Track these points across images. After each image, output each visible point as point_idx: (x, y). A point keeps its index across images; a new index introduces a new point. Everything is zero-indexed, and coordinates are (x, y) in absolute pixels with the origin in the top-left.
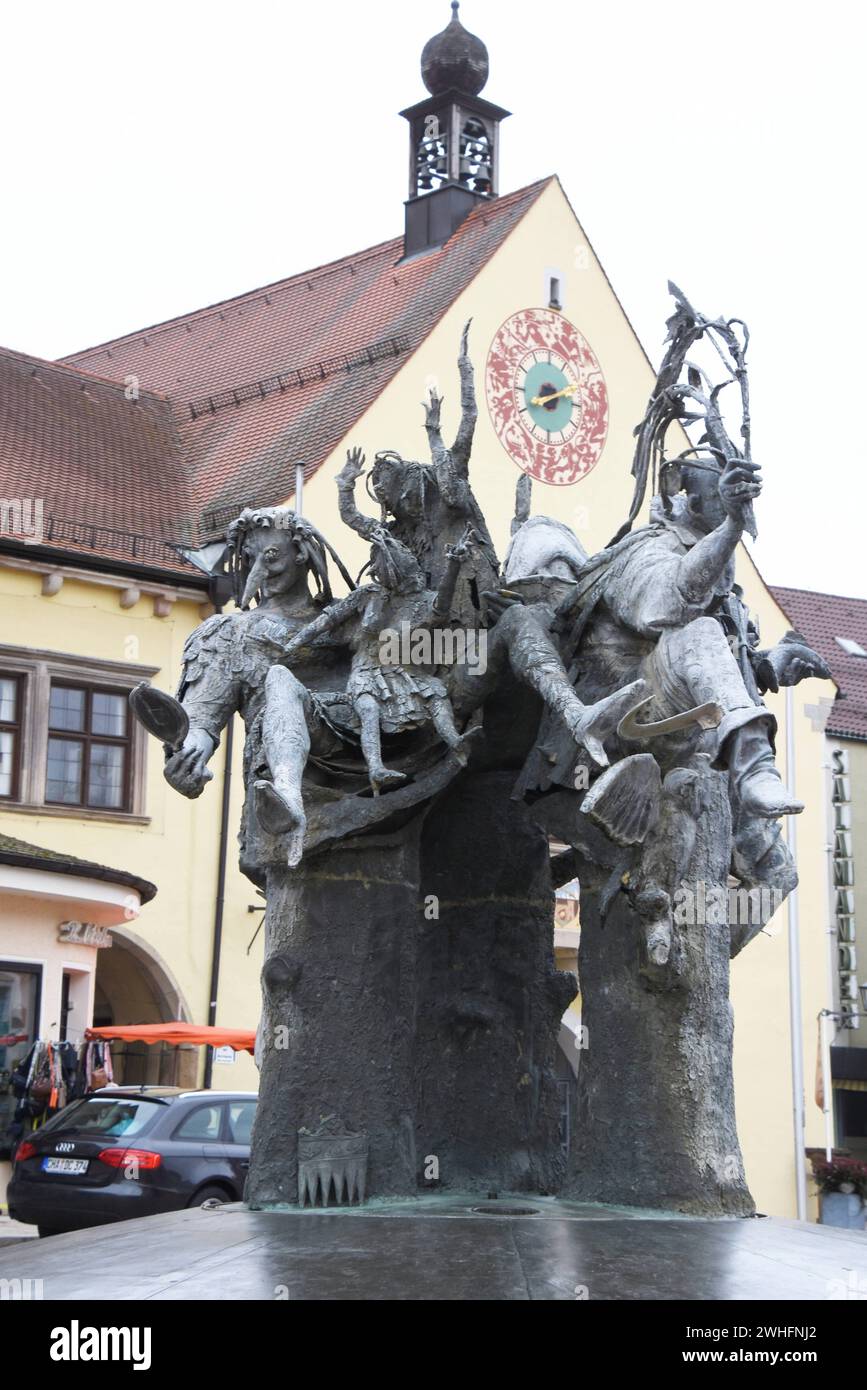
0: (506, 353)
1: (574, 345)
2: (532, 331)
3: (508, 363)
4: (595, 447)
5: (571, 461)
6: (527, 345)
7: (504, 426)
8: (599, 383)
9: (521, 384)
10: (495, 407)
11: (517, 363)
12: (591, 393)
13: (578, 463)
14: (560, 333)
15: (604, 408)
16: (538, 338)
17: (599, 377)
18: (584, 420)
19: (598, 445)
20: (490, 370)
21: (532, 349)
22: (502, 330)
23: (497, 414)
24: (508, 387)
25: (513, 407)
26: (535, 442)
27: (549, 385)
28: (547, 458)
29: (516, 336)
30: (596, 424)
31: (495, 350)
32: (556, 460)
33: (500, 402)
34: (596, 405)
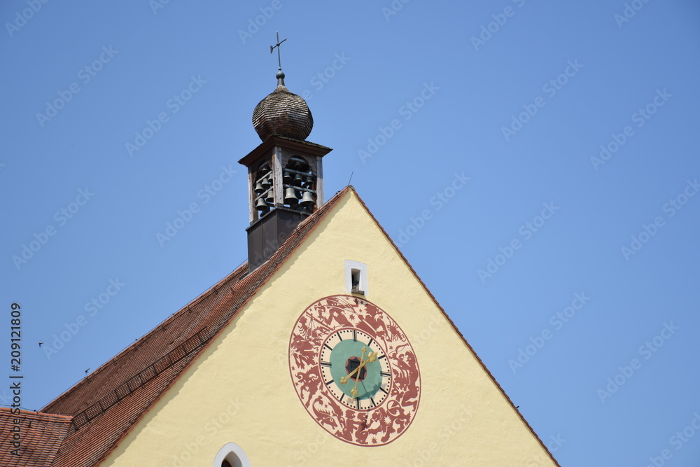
0: (309, 334)
1: (381, 323)
2: (336, 314)
3: (312, 343)
4: (408, 410)
5: (383, 423)
6: (331, 326)
7: (310, 397)
8: (407, 353)
9: (326, 359)
10: (301, 381)
11: (322, 342)
12: (401, 363)
13: (391, 424)
14: (365, 314)
15: (415, 374)
16: (341, 320)
17: (408, 349)
18: (395, 386)
19: (411, 407)
20: (293, 350)
21: (336, 329)
22: (305, 315)
23: (303, 388)
24: (313, 363)
25: (319, 380)
26: (344, 409)
27: (356, 358)
28: (357, 423)
29: (319, 319)
30: (408, 390)
31: (297, 332)
32: (368, 422)
33: (306, 376)
34: (406, 373)
